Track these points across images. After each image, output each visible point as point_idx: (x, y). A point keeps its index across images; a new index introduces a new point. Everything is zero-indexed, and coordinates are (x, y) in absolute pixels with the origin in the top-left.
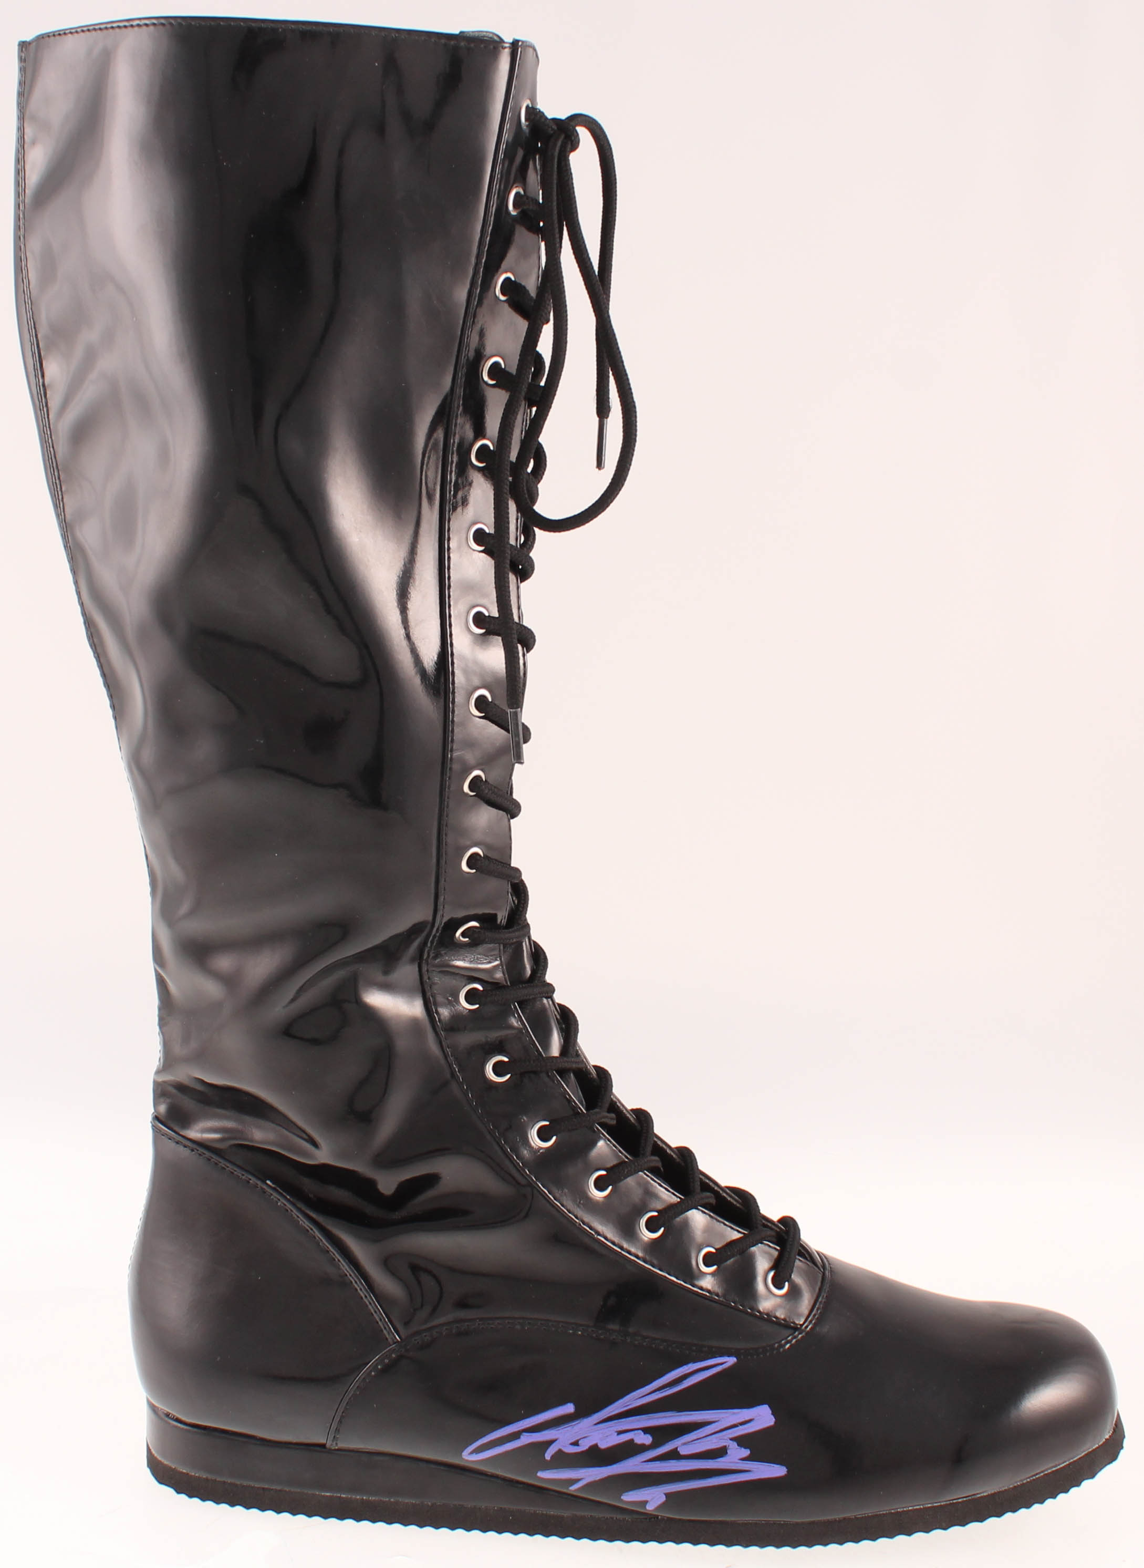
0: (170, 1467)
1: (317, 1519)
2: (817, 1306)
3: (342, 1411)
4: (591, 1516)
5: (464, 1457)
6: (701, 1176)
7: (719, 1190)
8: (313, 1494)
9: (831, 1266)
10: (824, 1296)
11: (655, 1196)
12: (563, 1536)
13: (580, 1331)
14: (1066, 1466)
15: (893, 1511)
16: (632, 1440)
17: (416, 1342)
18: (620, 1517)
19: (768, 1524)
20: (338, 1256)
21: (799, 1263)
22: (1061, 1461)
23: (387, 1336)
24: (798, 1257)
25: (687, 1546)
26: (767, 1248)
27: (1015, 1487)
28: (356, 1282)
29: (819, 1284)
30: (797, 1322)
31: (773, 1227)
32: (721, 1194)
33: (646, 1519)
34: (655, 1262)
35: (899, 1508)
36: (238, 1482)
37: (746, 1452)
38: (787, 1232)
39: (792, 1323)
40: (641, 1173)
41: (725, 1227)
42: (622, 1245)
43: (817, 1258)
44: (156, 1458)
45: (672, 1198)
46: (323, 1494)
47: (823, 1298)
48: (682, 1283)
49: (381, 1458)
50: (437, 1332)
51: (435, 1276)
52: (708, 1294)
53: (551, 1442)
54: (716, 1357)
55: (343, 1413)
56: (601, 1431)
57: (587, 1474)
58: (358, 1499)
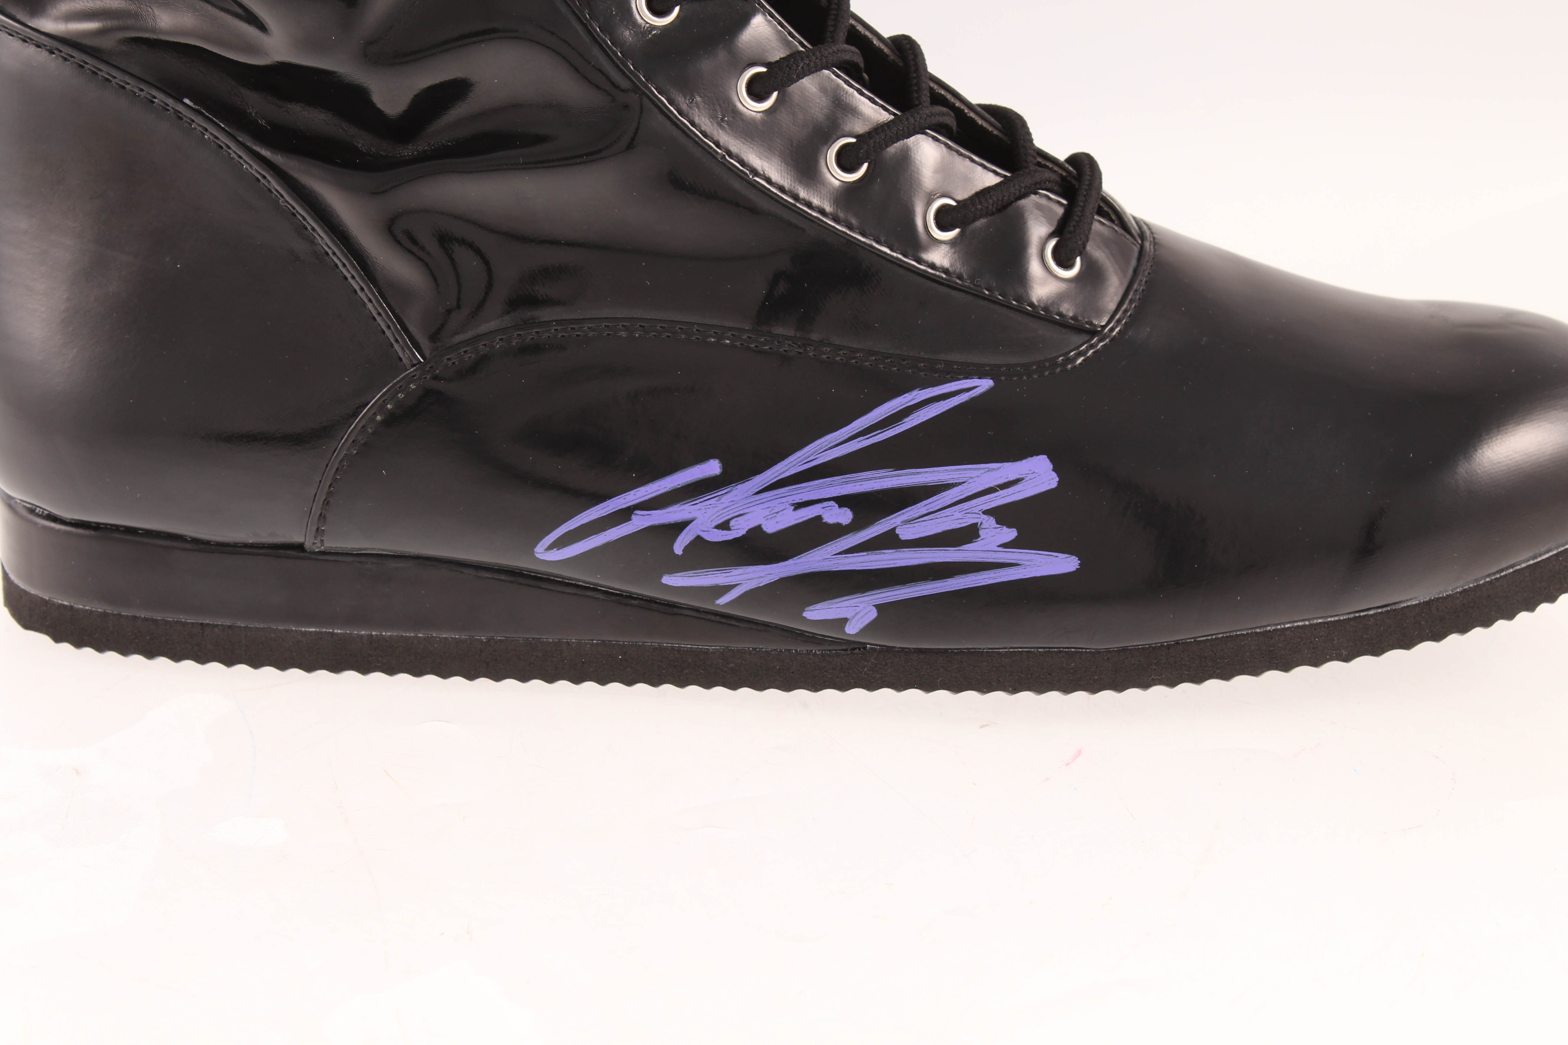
0: (43, 600)
1: (295, 673)
2: (1130, 297)
3: (328, 484)
4: (754, 649)
5: (537, 556)
6: (932, 85)
7: (963, 107)
8: (287, 631)
9: (1155, 236)
10: (1141, 281)
11: (852, 111)
12: (708, 684)
13: (728, 339)
14: (1551, 556)
15: (1258, 630)
16: (819, 518)
17: (450, 363)
18: (802, 648)
19: (1049, 653)
20: (311, 223)
21: (1099, 226)
22: (1543, 550)
23: (401, 355)
24: (1096, 217)
25: (914, 694)
26: (1044, 201)
27: (1465, 590)
28: (344, 265)
29: (1134, 262)
30: (1096, 322)
31: (1056, 168)
32: (965, 114)
33: (846, 650)
34: (854, 221)
35: (1268, 626)
36: (159, 616)
37: (1011, 534)
38: (1079, 177)
39: (1087, 323)
40: (826, 72)
41: (973, 164)
42: (796, 192)
43: (1132, 224)
44: (17, 587)
45: (881, 114)
46: (303, 629)
47: (1140, 284)
48: (900, 256)
49: (400, 564)
50: (485, 345)
51: (478, 252)
52: (944, 276)
53: (681, 526)
54: (959, 379)
55: (330, 486)
56: (766, 505)
57: (746, 577)
58: (362, 636)
